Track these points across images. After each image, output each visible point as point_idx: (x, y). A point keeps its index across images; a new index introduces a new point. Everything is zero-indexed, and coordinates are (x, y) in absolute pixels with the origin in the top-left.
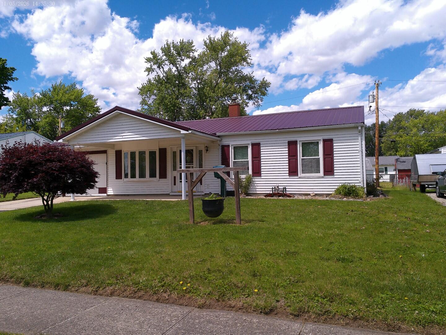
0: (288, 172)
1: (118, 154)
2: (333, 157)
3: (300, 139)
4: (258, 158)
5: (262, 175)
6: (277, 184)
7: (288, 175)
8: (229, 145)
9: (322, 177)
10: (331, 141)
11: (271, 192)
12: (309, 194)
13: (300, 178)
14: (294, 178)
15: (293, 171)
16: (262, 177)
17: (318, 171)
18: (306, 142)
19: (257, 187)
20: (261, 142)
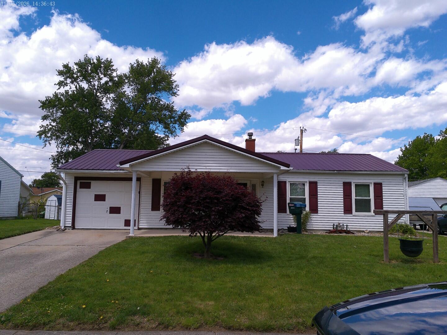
0: (343, 210)
1: (156, 183)
2: (382, 198)
3: (355, 181)
4: (315, 195)
5: (319, 212)
6: (339, 222)
7: (343, 213)
8: (286, 181)
9: (373, 216)
10: (381, 184)
11: (332, 229)
12: (363, 231)
13: (354, 216)
14: (349, 216)
15: (348, 210)
16: (319, 214)
17: (370, 211)
18: (359, 184)
19: (314, 224)
20: (318, 181)
